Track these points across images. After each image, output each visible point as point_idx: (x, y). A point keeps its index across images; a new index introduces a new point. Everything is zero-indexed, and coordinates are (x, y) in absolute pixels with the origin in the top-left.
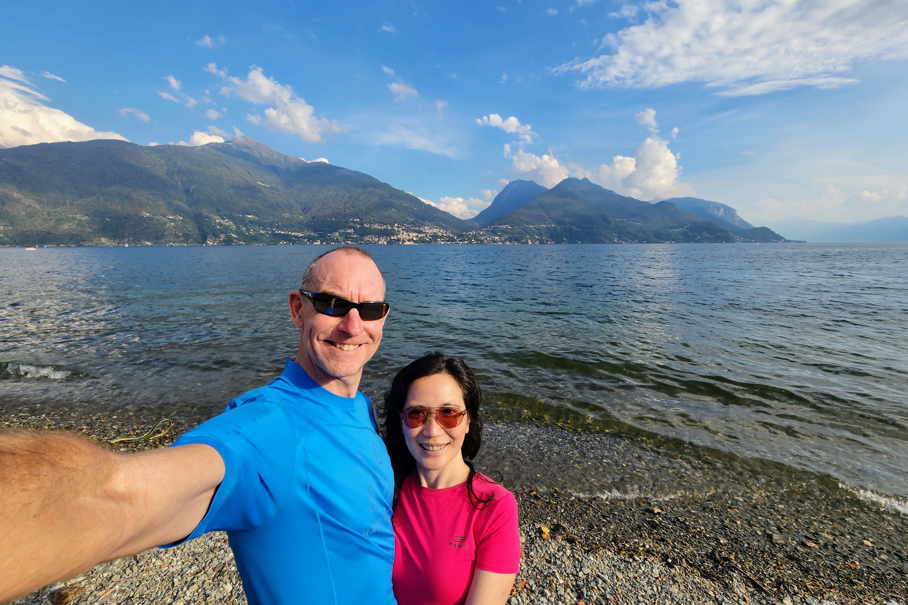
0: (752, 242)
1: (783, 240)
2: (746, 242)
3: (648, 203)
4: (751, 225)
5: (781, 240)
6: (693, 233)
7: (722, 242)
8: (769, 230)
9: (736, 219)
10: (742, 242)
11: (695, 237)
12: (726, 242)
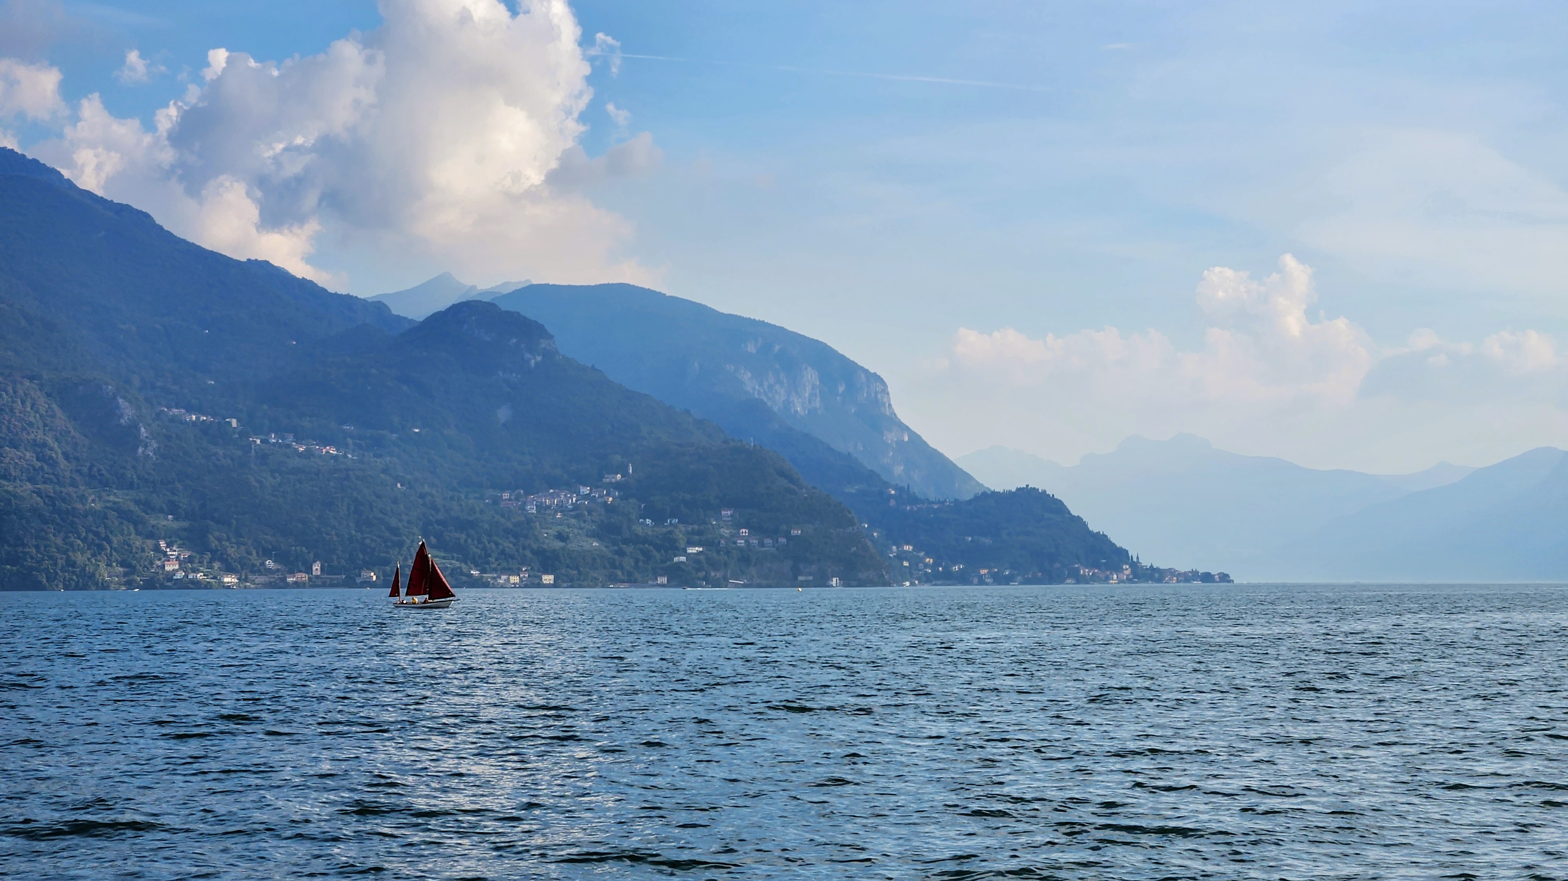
0: (982, 582)
1: (1127, 570)
2: (948, 578)
3: (378, 308)
4: (967, 477)
5: (1118, 569)
6: (659, 518)
7: (822, 581)
8: (1056, 507)
9: (890, 437)
10: (927, 579)
11: (671, 546)
12: (847, 582)
